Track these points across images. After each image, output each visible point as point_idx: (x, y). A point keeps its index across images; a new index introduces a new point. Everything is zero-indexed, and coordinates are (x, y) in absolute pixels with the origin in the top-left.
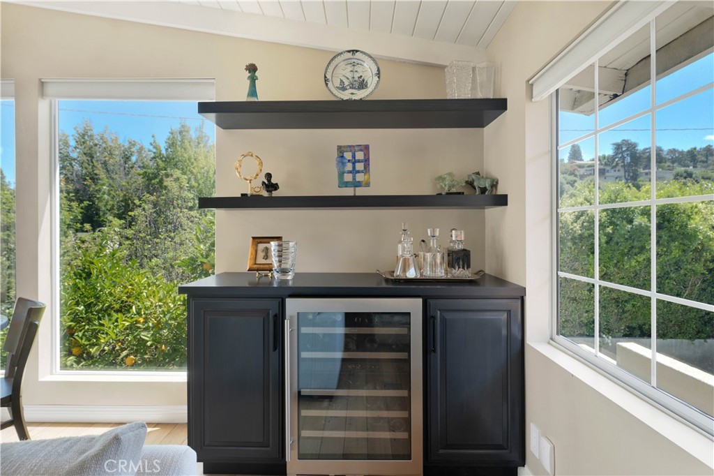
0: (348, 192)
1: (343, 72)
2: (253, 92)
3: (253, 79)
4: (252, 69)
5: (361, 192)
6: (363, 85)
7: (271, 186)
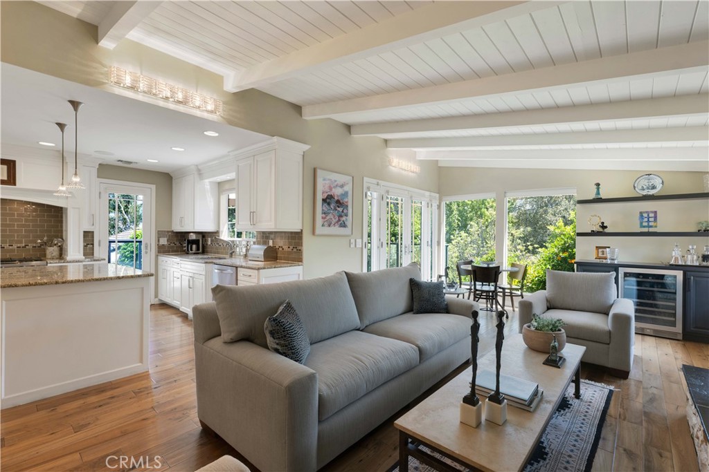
0: (645, 230)
1: (644, 182)
2: (598, 193)
3: (598, 189)
4: (598, 185)
5: (651, 230)
6: (654, 187)
7: (604, 227)
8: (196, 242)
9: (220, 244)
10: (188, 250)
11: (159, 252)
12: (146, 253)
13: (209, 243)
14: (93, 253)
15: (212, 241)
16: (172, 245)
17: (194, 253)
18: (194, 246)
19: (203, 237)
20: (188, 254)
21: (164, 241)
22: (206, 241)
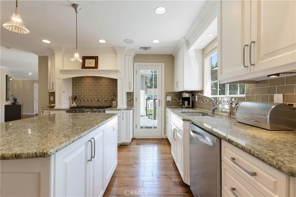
8: (188, 99)
9: (204, 101)
10: (182, 105)
11: (166, 105)
12: (159, 106)
13: (197, 100)
14: (133, 105)
15: (198, 98)
16: (174, 101)
17: (186, 107)
18: (186, 102)
19: (193, 95)
20: (182, 107)
21: (169, 98)
22: (195, 98)
